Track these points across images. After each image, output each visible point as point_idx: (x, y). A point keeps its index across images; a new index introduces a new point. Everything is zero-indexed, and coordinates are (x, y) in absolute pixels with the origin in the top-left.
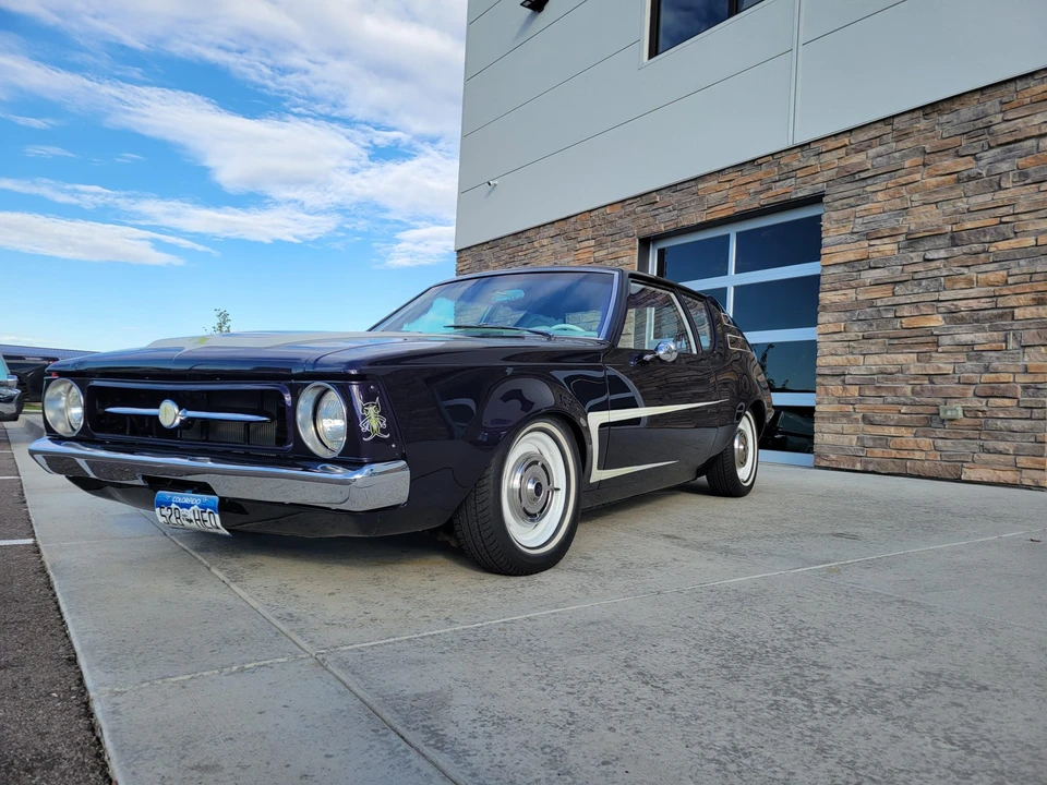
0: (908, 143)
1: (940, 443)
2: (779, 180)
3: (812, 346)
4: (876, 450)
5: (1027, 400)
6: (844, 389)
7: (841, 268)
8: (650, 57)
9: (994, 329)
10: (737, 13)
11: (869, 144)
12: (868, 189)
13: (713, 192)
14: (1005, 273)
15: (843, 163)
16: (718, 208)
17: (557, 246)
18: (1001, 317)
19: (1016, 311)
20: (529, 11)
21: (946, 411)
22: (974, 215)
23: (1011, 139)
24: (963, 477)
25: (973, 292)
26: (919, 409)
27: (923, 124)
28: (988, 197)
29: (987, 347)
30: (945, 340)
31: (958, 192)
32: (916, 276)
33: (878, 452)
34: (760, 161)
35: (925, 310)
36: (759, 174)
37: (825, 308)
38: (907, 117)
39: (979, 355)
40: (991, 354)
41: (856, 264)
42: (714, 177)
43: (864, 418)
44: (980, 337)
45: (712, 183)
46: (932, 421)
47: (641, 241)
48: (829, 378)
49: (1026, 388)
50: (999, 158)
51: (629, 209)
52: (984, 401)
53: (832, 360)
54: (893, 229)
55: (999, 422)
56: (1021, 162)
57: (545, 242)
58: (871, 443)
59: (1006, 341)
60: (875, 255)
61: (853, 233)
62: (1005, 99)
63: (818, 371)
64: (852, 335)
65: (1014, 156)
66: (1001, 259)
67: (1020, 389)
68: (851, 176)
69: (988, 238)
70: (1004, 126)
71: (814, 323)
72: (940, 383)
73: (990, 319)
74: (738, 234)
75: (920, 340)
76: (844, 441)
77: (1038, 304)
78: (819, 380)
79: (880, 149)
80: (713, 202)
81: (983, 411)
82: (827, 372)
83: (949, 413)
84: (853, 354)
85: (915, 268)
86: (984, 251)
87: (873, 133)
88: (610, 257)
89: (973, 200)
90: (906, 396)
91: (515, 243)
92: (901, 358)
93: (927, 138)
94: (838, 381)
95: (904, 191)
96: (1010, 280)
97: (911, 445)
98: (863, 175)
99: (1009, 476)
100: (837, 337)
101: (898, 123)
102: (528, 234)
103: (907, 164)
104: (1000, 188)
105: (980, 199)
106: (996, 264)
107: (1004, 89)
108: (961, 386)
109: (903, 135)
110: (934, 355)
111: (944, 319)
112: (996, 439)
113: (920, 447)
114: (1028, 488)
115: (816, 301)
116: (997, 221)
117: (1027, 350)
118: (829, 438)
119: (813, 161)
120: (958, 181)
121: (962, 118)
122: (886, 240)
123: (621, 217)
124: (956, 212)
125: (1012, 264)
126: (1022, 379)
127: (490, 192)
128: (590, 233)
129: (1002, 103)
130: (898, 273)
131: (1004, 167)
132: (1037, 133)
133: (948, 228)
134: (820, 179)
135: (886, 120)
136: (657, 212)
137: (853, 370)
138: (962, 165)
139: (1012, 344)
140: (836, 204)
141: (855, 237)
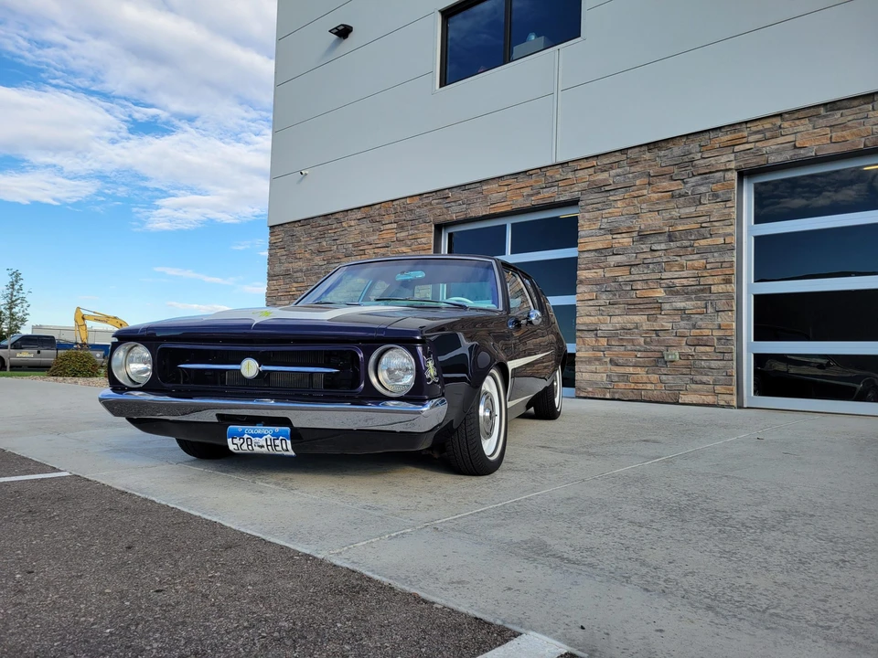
0: (637, 168)
1: (664, 377)
2: (546, 187)
3: (573, 308)
4: (620, 384)
5: (721, 348)
6: (597, 341)
7: (593, 254)
8: (441, 86)
9: (698, 299)
10: (510, 61)
11: (611, 166)
12: (611, 198)
13: (495, 193)
14: (705, 261)
15: (592, 178)
16: (499, 205)
17: (363, 227)
18: (702, 291)
19: (712, 287)
20: (336, 37)
21: (668, 355)
22: (683, 221)
23: (707, 171)
24: (680, 401)
25: (684, 274)
26: (650, 354)
27: (647, 156)
28: (692, 209)
29: (694, 311)
30: (666, 306)
31: (673, 204)
32: (646, 261)
33: (621, 385)
34: (531, 173)
35: (652, 285)
36: (531, 181)
37: (581, 282)
38: (637, 150)
39: (689, 317)
40: (697, 316)
41: (603, 251)
42: (495, 181)
43: (611, 361)
44: (689, 304)
45: (494, 186)
46: (659, 362)
47: (436, 226)
48: (586, 333)
49: (719, 339)
50: (700, 183)
51: (426, 201)
52: (693, 348)
53: (587, 320)
54: (630, 227)
55: (703, 363)
56: (714, 187)
57: (353, 223)
58: (616, 379)
59: (706, 307)
60: (616, 245)
61: (600, 229)
62: (703, 143)
63: (577, 327)
64: (602, 302)
65: (709, 182)
66: (702, 252)
67: (716, 340)
68: (599, 188)
69: (693, 237)
70: (702, 161)
71: (574, 293)
72: (663, 336)
73: (695, 292)
74: (512, 224)
75: (649, 306)
76: (597, 377)
77: (727, 283)
78: (578, 334)
79: (619, 171)
80: (494, 200)
81: (692, 355)
82: (584, 328)
83: (670, 357)
84: (602, 315)
85: (645, 256)
86: (691, 246)
87: (613, 159)
88: (410, 237)
89: (682, 211)
90: (639, 345)
91: (325, 222)
92: (636, 318)
93: (650, 166)
94: (592, 334)
95: (635, 201)
96: (708, 266)
97: (645, 380)
98: (607, 188)
99: (710, 399)
100: (591, 303)
101: (631, 154)
102: (337, 216)
103: (638, 182)
104: (701, 204)
105: (687, 210)
106: (699, 255)
107: (701, 137)
108: (677, 338)
109: (635, 162)
110: (659, 316)
111: (665, 291)
112: (701, 374)
113: (650, 381)
114: (723, 407)
115: (576, 276)
116: (698, 226)
117: (720, 314)
118: (586, 376)
119: (570, 176)
120: (673, 196)
121: (675, 154)
122: (624, 235)
123: (419, 207)
124: (672, 218)
125: (709, 255)
126: (717, 333)
127: (302, 179)
128: (393, 218)
129: (700, 146)
130: (633, 259)
131: (703, 189)
132: (724, 168)
133: (667, 229)
134: (576, 189)
135: (623, 151)
136: (449, 205)
137: (603, 327)
138: (675, 186)
139: (710, 310)
140: (588, 207)
141: (602, 232)
